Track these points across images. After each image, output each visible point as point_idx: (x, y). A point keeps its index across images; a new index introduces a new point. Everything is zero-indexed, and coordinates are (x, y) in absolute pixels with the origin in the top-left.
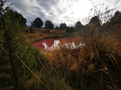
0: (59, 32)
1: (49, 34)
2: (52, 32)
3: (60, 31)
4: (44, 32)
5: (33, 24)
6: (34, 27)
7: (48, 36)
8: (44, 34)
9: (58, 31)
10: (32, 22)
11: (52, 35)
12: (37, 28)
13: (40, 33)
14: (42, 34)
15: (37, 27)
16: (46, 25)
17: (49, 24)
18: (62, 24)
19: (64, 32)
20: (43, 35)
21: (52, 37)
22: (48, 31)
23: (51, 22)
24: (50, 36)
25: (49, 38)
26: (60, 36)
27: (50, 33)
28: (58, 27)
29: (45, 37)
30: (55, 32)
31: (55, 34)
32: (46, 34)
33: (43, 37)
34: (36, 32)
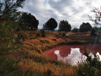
0: (79, 35)
1: (65, 39)
2: (69, 36)
4: (58, 36)
5: (45, 26)
6: (46, 29)
7: (63, 41)
8: (58, 38)
9: (77, 34)
10: (44, 24)
12: (50, 31)
13: (53, 37)
14: (55, 38)
15: (49, 29)
16: (60, 27)
17: (65, 25)
18: (84, 24)
20: (57, 40)
21: (70, 42)
22: (64, 35)
23: (67, 22)
24: (66, 41)
25: (65, 44)
26: (81, 41)
27: (67, 37)
29: (59, 43)
30: (73, 35)
31: (73, 38)
32: (60, 39)
33: (57, 43)
34: (48, 36)
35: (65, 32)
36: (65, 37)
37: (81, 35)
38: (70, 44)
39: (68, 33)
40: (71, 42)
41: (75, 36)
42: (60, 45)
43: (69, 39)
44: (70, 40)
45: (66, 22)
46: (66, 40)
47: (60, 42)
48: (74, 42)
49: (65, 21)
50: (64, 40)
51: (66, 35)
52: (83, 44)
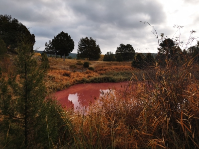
0: (114, 67)
1: (87, 73)
2: (96, 67)
3: (116, 64)
4: (75, 67)
5: (50, 47)
6: (52, 53)
7: (83, 76)
8: (74, 72)
9: (110, 64)
10: (48, 43)
11: (95, 75)
12: (59, 56)
14: (68, 72)
15: (58, 54)
16: (80, 49)
17: (90, 48)
18: (122, 46)
19: (127, 67)
20: (72, 74)
21: (95, 79)
22: (86, 65)
23: (94, 42)
24: (89, 77)
25: (87, 82)
26: (115, 77)
27: (91, 69)
28: (112, 55)
29: (76, 80)
30: (102, 67)
31: (102, 72)
32: (79, 73)
33: (72, 80)
34: (55, 67)
35: (90, 60)
36: (88, 70)
37: (117, 67)
38: (96, 82)
39: (95, 63)
40: (98, 79)
41: (106, 68)
42: (77, 84)
43: (95, 73)
44: (97, 74)
45: (91, 41)
46: (89, 74)
47: (78, 79)
48: (103, 78)
49: (89, 38)
50: (86, 75)
51: (90, 66)
52: (117, 82)
